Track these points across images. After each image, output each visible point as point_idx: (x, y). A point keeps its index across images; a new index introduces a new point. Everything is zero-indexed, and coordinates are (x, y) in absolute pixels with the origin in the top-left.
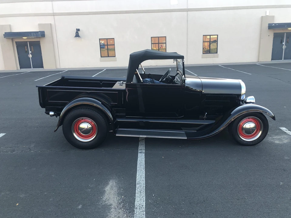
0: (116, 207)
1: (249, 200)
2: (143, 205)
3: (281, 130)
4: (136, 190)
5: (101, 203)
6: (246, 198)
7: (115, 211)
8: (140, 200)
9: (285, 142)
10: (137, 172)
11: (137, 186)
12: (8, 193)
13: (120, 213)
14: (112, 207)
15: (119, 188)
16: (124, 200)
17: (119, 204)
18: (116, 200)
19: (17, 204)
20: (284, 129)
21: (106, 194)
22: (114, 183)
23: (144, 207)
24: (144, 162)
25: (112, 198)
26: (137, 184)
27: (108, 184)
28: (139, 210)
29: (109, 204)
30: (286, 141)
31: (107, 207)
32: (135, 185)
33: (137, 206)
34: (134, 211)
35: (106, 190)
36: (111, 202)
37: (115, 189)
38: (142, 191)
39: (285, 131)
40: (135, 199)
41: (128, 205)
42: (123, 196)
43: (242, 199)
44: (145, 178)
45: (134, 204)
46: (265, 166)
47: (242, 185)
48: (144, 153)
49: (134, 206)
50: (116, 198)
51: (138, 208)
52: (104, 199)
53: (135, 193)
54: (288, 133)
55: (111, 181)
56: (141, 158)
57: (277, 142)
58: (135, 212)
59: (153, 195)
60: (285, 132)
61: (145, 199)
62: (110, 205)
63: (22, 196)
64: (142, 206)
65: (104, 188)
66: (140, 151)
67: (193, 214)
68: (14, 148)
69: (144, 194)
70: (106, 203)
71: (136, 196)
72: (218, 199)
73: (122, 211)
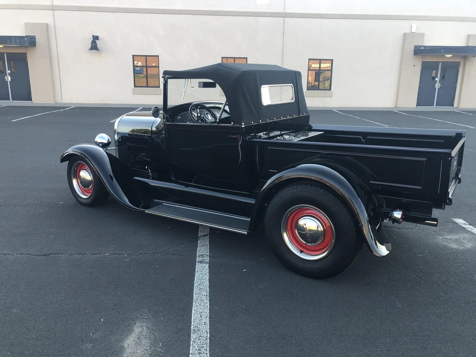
3: (455, 223)
4: (191, 347)
9: (469, 247)
10: (194, 303)
11: (193, 336)
15: (154, 343)
20: (460, 221)
22: (145, 328)
24: (207, 283)
26: (192, 331)
27: (130, 331)
30: (469, 245)
32: (189, 336)
35: (126, 346)
37: (146, 343)
38: (203, 350)
39: (464, 226)
44: (210, 318)
46: (443, 295)
48: (206, 263)
53: (189, 354)
54: (470, 230)
55: (138, 324)
56: (202, 275)
57: (454, 246)
60: (464, 228)
65: (122, 340)
66: (200, 259)
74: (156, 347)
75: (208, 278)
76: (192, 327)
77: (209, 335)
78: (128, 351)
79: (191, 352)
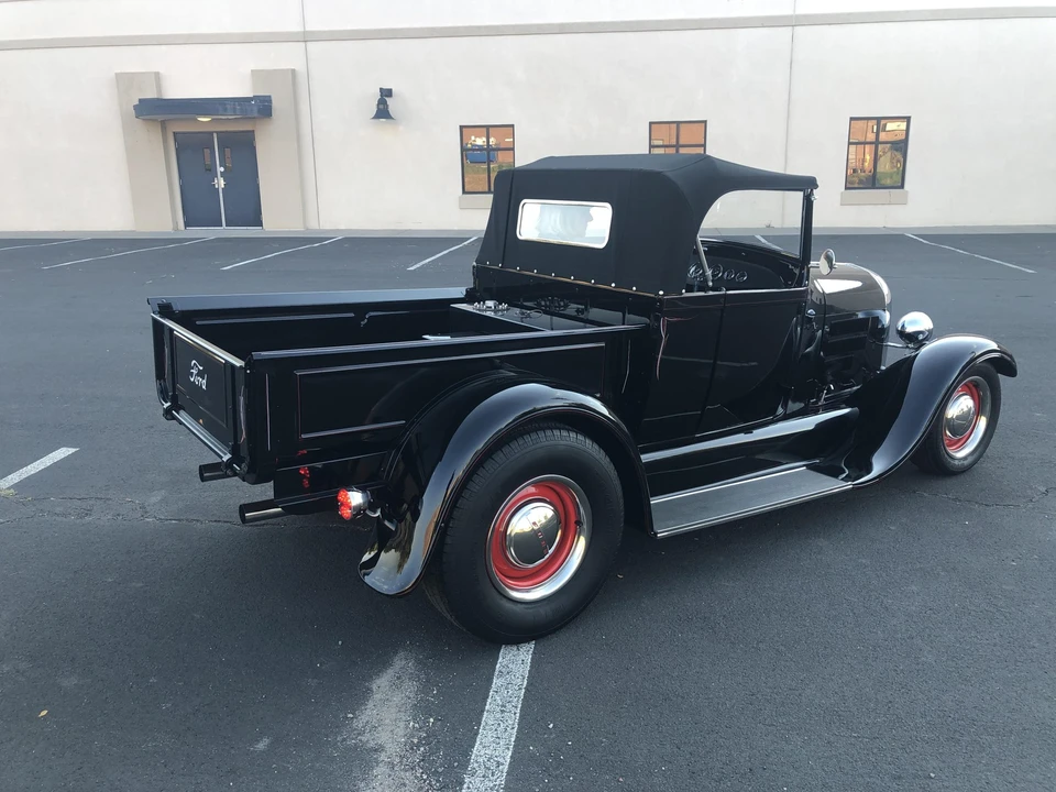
0: (398, 760)
1: (946, 784)
2: (501, 760)
4: (489, 700)
5: (344, 740)
6: (932, 775)
7: (390, 776)
8: (496, 739)
11: (497, 682)
12: (23, 666)
13: (405, 785)
14: (383, 757)
15: (425, 689)
16: (426, 741)
17: (412, 749)
18: (401, 733)
19: (44, 713)
21: (370, 704)
22: (412, 662)
23: (505, 770)
25: (387, 721)
26: (496, 673)
27: (386, 664)
28: (482, 782)
29: (372, 744)
31: (362, 758)
32: (490, 681)
33: (476, 765)
34: (461, 783)
35: (374, 687)
36: (383, 737)
37: (410, 687)
38: (509, 706)
40: (477, 734)
41: (445, 755)
42: (432, 720)
43: (916, 776)
45: (466, 753)
47: (923, 716)
49: (464, 764)
50: (402, 724)
51: (481, 772)
52: (358, 724)
53: (483, 711)
55: (402, 654)
58: (465, 786)
59: (551, 726)
61: (513, 739)
62: (376, 750)
63: (70, 682)
64: (499, 764)
65: (370, 678)
68: (91, 502)
69: (513, 719)
70: (364, 739)
71: (483, 723)
72: (812, 769)
73: (416, 777)
74: (427, 694)
76: (498, 666)
77: (526, 682)
78: (377, 696)
79: (487, 708)
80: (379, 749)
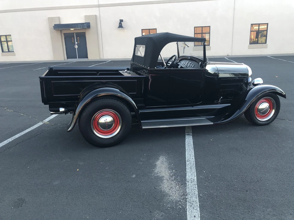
0: (168, 179)
2: (194, 179)
4: (187, 167)
5: (154, 175)
7: (168, 182)
8: (191, 175)
10: (186, 151)
11: (187, 163)
13: (172, 184)
14: (165, 178)
15: (170, 164)
16: (175, 174)
17: (171, 177)
19: (78, 170)
21: (157, 168)
22: (164, 158)
23: (196, 181)
25: (163, 171)
26: (187, 161)
27: (158, 159)
28: (191, 183)
29: (161, 176)
31: (160, 179)
32: (185, 162)
33: (188, 180)
34: (186, 184)
35: (157, 164)
36: (163, 174)
37: (166, 164)
38: (192, 168)
40: (186, 174)
41: (180, 178)
42: (174, 171)
44: (195, 156)
45: (185, 177)
48: (191, 135)
49: (186, 180)
50: (167, 172)
51: (190, 181)
52: (156, 171)
53: (186, 169)
55: (161, 157)
56: (189, 139)
59: (204, 172)
61: (196, 175)
63: (81, 163)
65: (155, 162)
66: (187, 133)
67: (247, 191)
69: (194, 170)
70: (159, 174)
71: (187, 172)
72: (273, 181)
73: (174, 182)
74: (171, 165)
75: (192, 141)
76: (186, 159)
77: (195, 163)
79: (187, 168)
80: (163, 177)
